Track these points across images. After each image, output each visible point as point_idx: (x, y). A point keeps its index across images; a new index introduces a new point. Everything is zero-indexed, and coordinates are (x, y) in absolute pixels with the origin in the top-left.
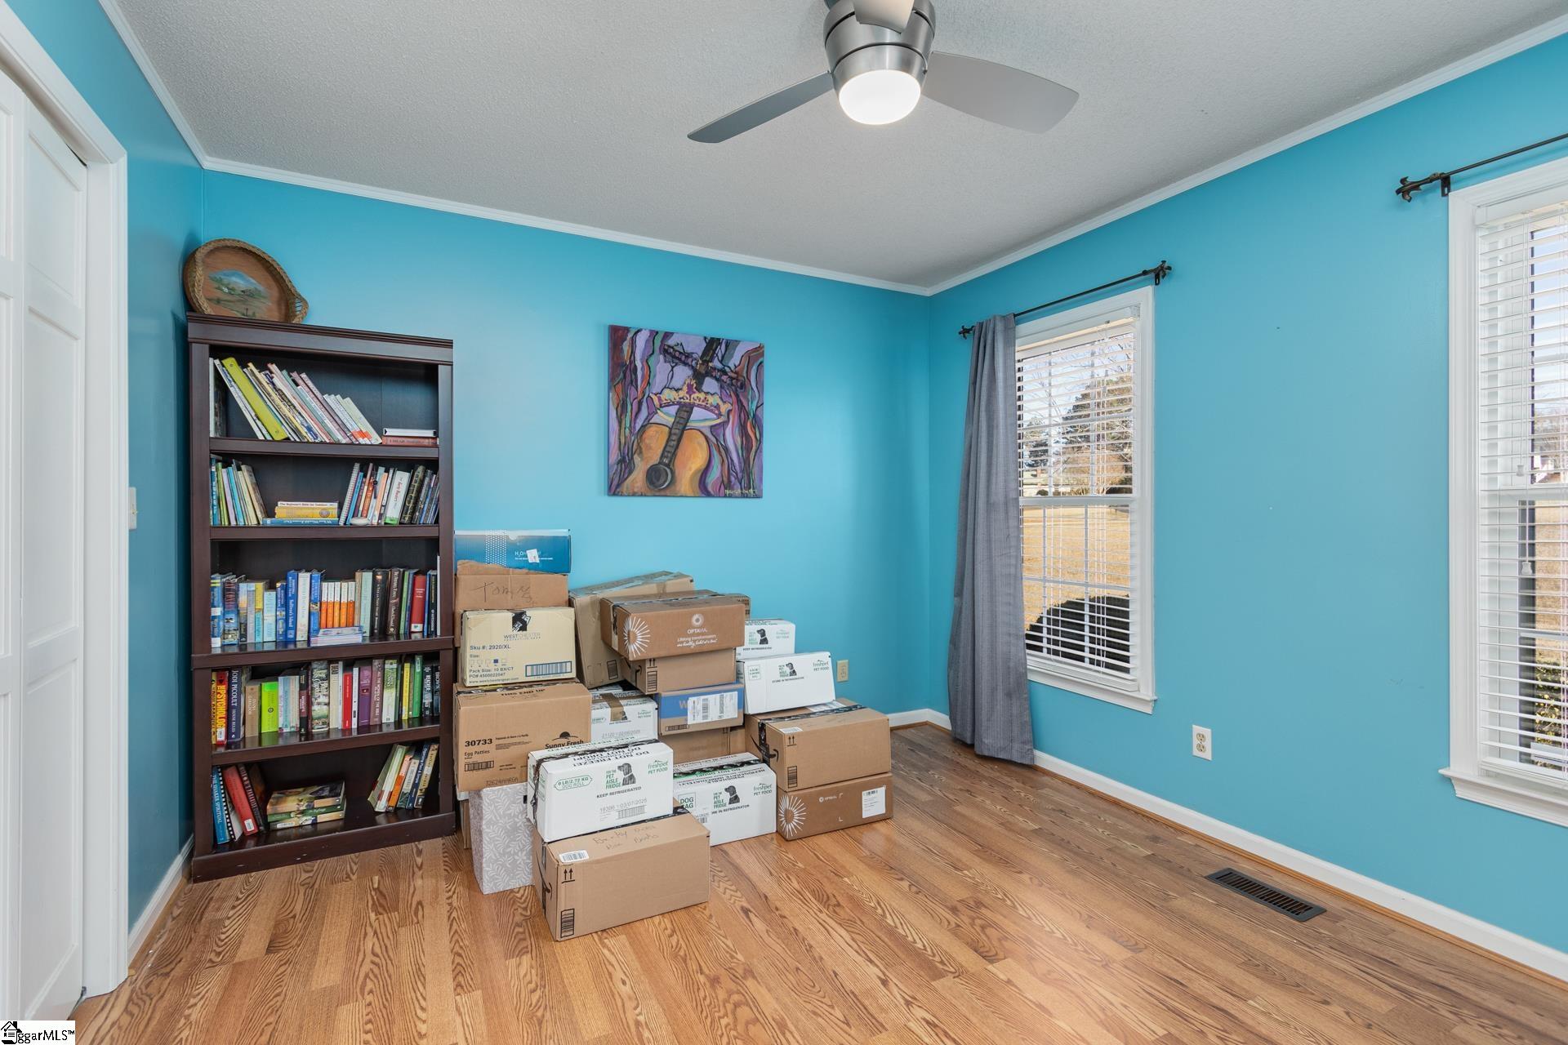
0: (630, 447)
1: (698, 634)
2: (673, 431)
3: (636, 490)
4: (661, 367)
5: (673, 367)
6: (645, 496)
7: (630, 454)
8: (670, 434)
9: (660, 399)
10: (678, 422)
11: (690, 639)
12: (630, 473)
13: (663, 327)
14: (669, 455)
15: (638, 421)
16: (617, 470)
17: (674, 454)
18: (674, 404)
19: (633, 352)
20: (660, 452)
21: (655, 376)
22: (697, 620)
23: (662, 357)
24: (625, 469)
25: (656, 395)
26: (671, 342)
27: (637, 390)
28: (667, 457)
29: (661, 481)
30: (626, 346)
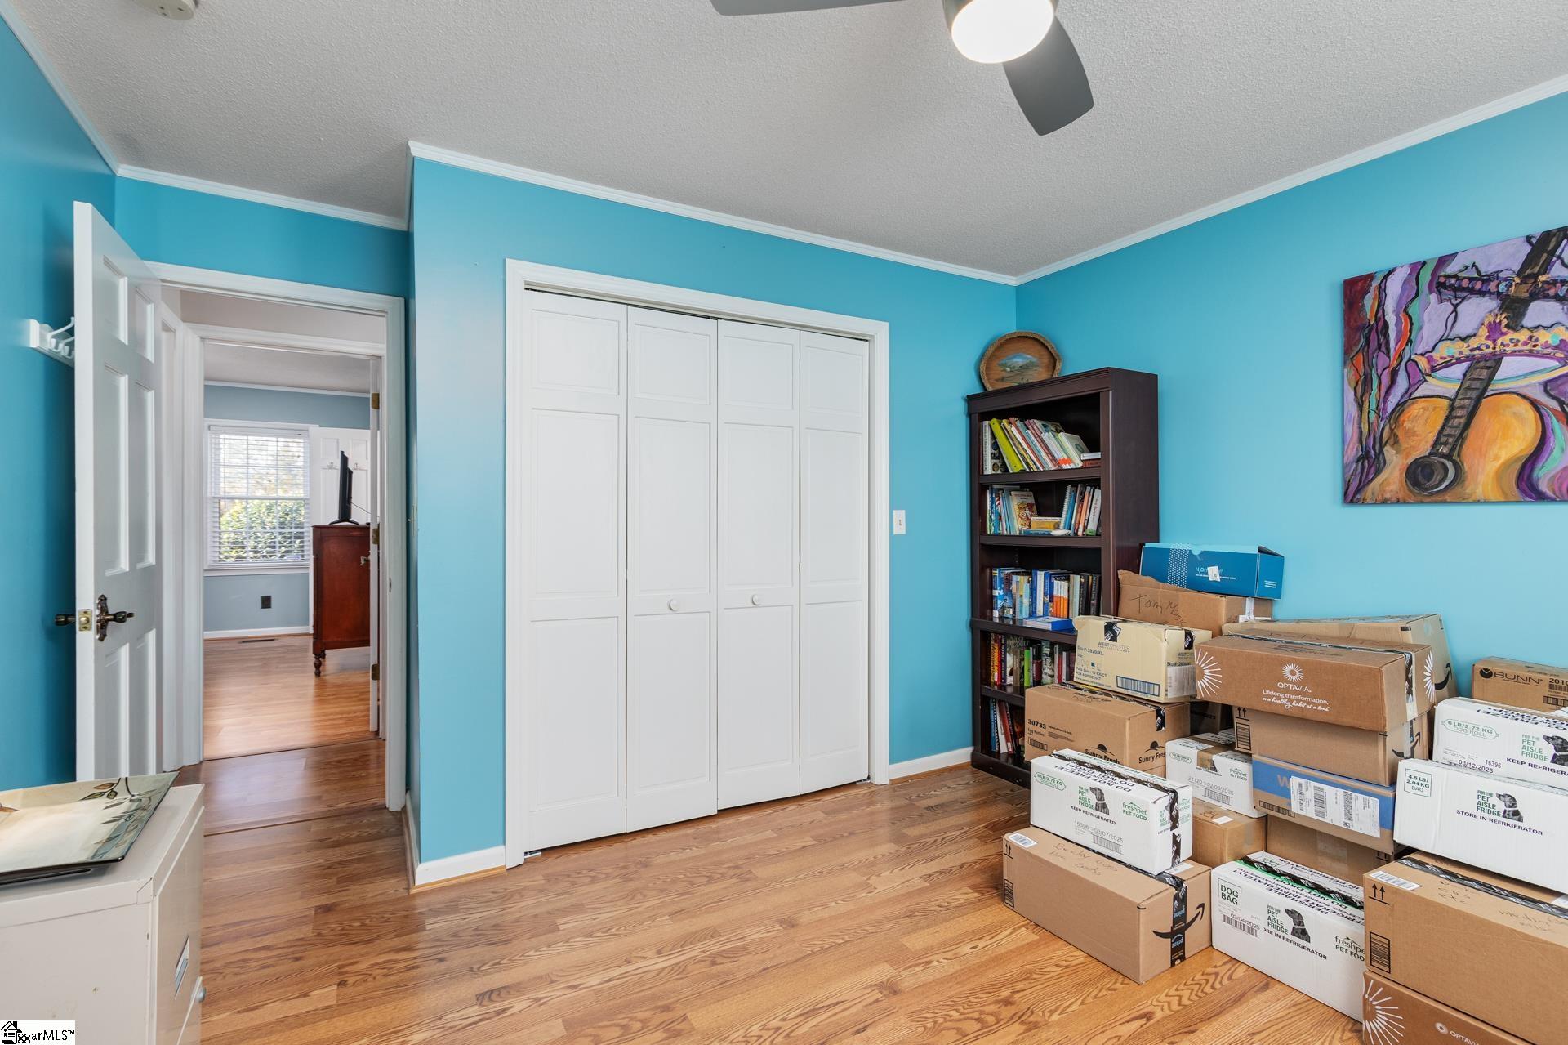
0: (1378, 435)
2: (1458, 403)
3: (1388, 495)
4: (1432, 314)
5: (1455, 306)
6: (1405, 503)
7: (1377, 447)
8: (1452, 408)
9: (1430, 360)
10: (1469, 388)
12: (1378, 471)
13: (1430, 252)
14: (1451, 440)
15: (1390, 398)
16: (1355, 470)
17: (1461, 438)
18: (1459, 361)
19: (1381, 305)
20: (1432, 437)
21: (1421, 328)
23: (1433, 297)
24: (1370, 467)
25: (1422, 355)
26: (1452, 268)
27: (1389, 357)
28: (1446, 444)
29: (1436, 479)
30: (1369, 302)
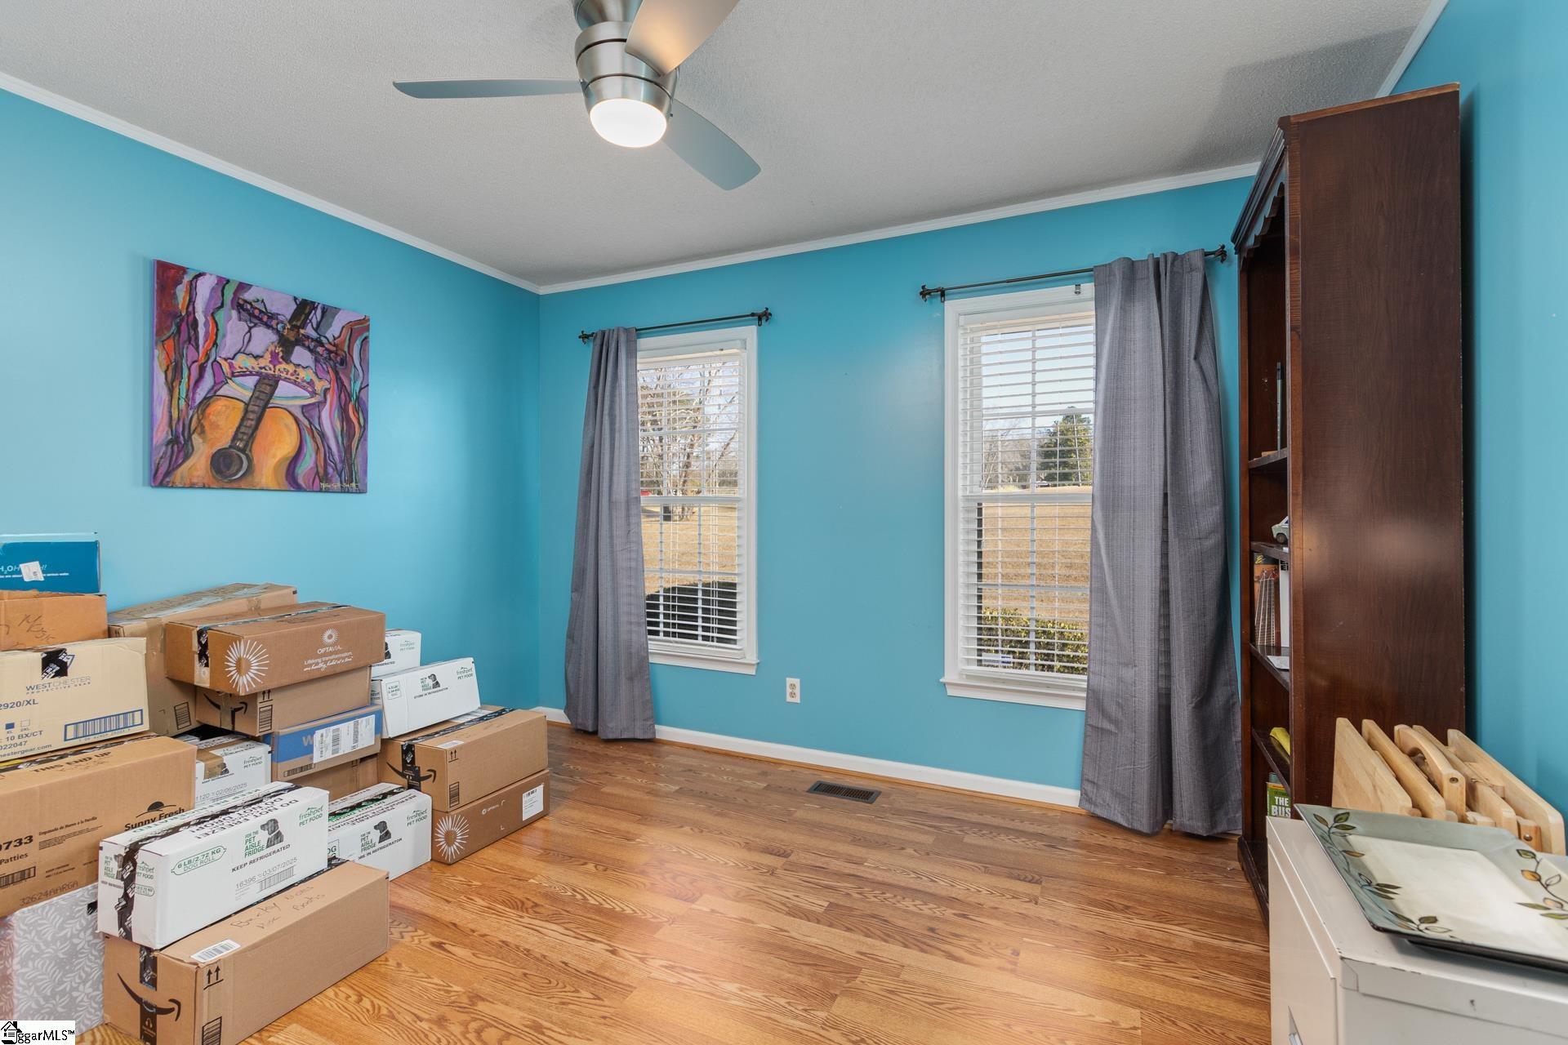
0: (187, 423)
1: (331, 653)
2: (251, 408)
3: (195, 480)
4: (233, 328)
5: (250, 328)
6: (209, 488)
7: (186, 434)
8: (246, 411)
9: (231, 366)
10: (257, 398)
11: (319, 660)
12: (187, 457)
13: (236, 275)
14: (245, 437)
15: (198, 390)
16: (165, 453)
17: (252, 436)
18: (251, 374)
19: (191, 301)
20: (231, 432)
21: (224, 336)
22: (330, 637)
23: (234, 313)
24: (179, 451)
25: (226, 360)
26: (248, 296)
27: (198, 352)
28: (241, 440)
29: (233, 469)
30: (181, 292)
